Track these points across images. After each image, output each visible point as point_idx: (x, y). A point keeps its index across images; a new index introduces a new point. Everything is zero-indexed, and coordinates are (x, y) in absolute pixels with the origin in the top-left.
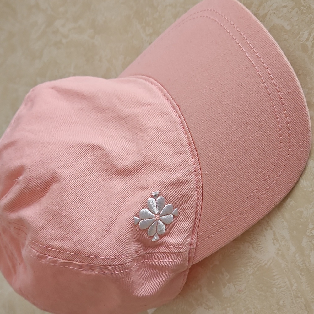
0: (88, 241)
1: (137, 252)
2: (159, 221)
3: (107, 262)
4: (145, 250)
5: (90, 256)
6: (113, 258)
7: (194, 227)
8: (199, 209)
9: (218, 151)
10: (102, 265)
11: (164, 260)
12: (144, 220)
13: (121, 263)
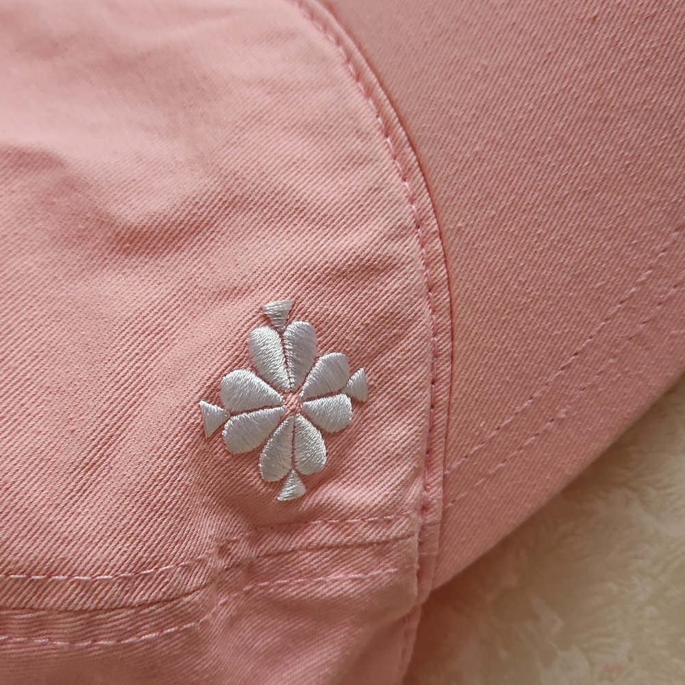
0: (17, 515)
1: (223, 551)
2: (301, 419)
3: (103, 593)
4: (254, 541)
5: (29, 575)
6: (125, 578)
7: (430, 441)
8: (445, 368)
9: (497, 138)
10: (82, 611)
11: (332, 577)
12: (243, 415)
13: (160, 595)
